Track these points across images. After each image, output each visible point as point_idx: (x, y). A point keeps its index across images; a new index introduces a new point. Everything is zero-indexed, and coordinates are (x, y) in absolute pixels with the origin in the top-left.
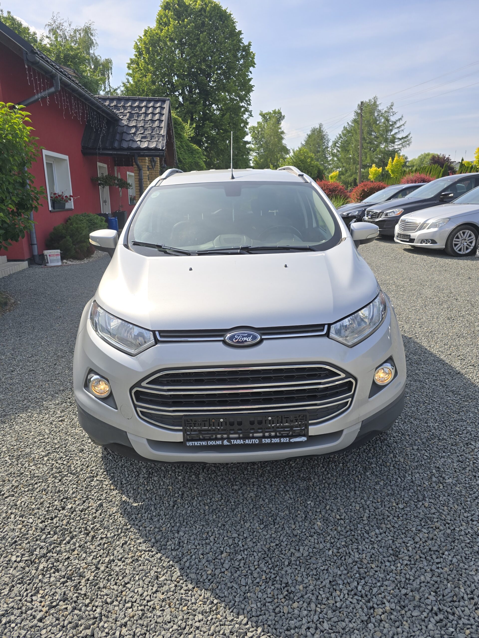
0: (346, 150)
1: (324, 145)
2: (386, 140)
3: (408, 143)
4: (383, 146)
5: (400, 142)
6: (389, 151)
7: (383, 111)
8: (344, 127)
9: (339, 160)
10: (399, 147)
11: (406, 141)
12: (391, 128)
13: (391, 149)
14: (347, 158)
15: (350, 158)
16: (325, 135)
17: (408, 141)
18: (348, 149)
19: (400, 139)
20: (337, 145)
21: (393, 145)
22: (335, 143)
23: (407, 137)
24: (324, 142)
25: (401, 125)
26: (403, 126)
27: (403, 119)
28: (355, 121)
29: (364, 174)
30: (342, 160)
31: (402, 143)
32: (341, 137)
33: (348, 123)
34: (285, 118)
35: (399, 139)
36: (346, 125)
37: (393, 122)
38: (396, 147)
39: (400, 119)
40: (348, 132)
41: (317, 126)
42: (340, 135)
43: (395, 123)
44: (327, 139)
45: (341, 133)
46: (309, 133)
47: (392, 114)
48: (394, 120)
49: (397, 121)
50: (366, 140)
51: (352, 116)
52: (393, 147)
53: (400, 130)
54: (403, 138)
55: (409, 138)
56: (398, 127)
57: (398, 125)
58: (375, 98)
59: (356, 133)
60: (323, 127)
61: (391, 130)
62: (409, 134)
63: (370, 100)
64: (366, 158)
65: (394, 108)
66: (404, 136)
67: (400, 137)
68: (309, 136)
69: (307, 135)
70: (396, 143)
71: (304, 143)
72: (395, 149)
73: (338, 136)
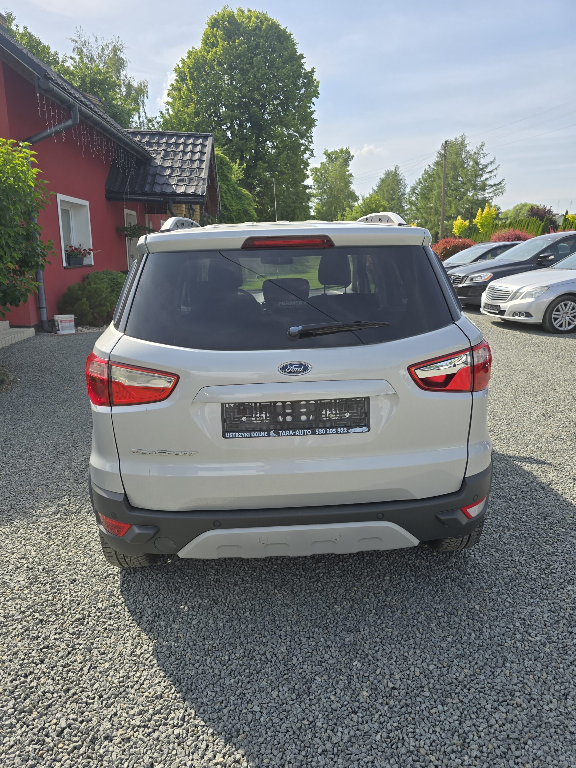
0: (426, 198)
1: (401, 191)
2: (475, 187)
3: (501, 190)
4: (471, 194)
5: (492, 189)
6: (478, 200)
7: (472, 153)
8: (425, 170)
9: (418, 209)
10: (491, 195)
11: (499, 189)
12: (481, 172)
13: (480, 197)
14: (428, 208)
15: (431, 208)
16: (401, 179)
17: (502, 188)
18: (429, 196)
19: (492, 186)
20: (416, 191)
21: (483, 193)
22: (414, 189)
23: (500, 183)
24: (401, 188)
26: (495, 171)
27: (496, 162)
28: (437, 163)
29: (448, 227)
30: (421, 210)
31: (494, 191)
32: (420, 182)
33: (429, 166)
34: (354, 158)
35: (490, 185)
36: (427, 168)
37: (483, 165)
38: (487, 195)
39: (491, 162)
40: (429, 176)
41: (392, 169)
42: (419, 179)
43: (486, 166)
44: (403, 184)
45: (421, 177)
46: (383, 177)
47: (482, 156)
48: (485, 163)
49: (488, 164)
50: (450, 187)
51: (435, 158)
52: (483, 195)
53: (492, 175)
54: (495, 185)
55: (503, 185)
56: (489, 172)
57: (490, 168)
58: (462, 136)
59: (439, 177)
60: (400, 169)
61: (481, 175)
62: (503, 181)
63: (456, 139)
64: (451, 207)
65: (485, 150)
66: (497, 183)
67: (492, 184)
68: (383, 181)
69: (380, 179)
70: (487, 191)
71: (376, 188)
72: (486, 197)
73: (418, 181)
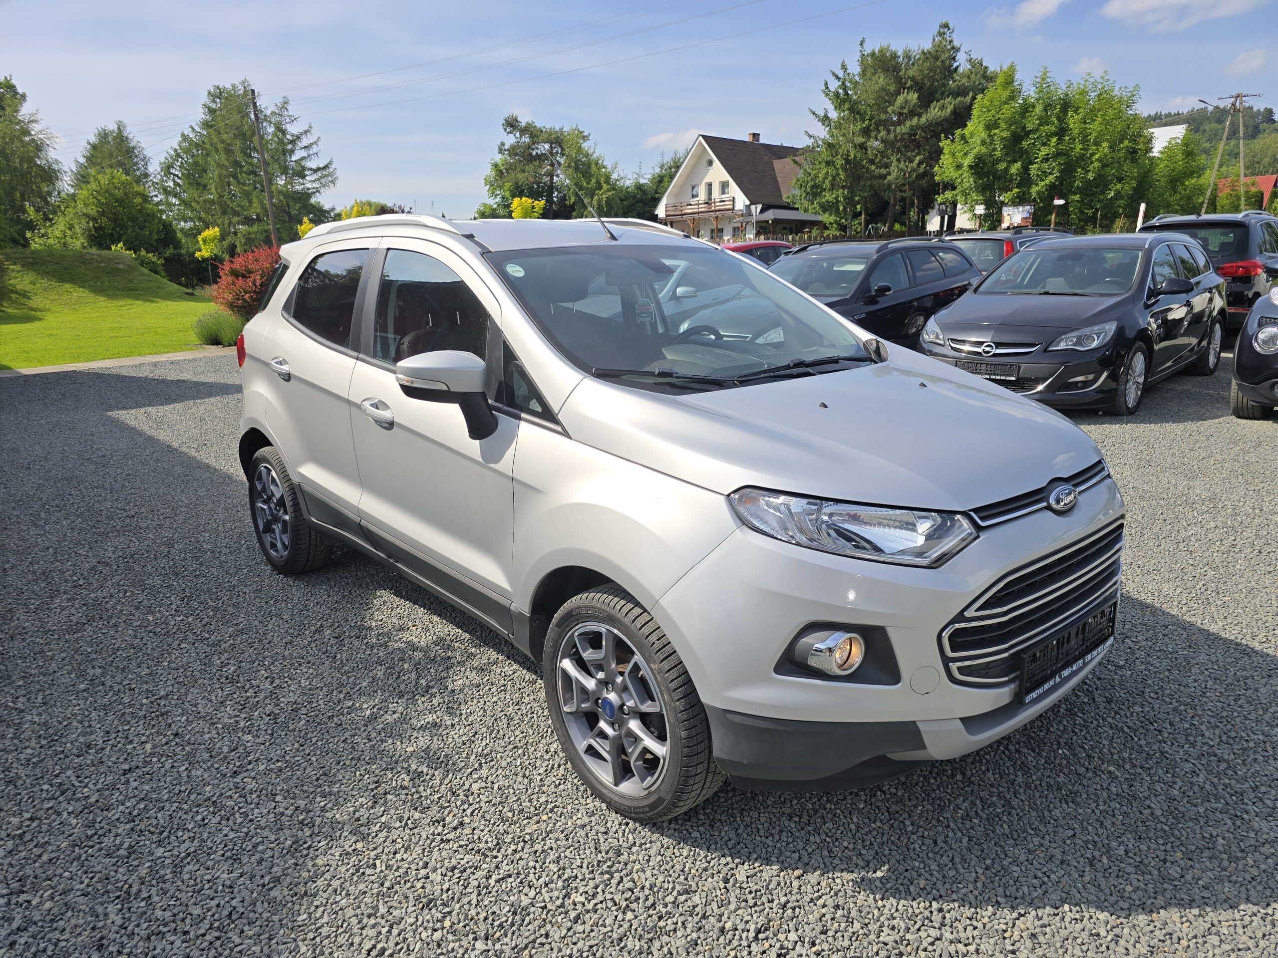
0: (198, 184)
1: (138, 169)
2: (285, 170)
3: (330, 179)
4: (282, 182)
5: (315, 177)
6: (298, 192)
7: (268, 113)
8: (183, 135)
9: (183, 202)
10: (316, 185)
11: (326, 176)
12: (290, 147)
13: (299, 188)
14: (205, 201)
15: (212, 202)
16: (134, 148)
17: (331, 175)
18: (204, 181)
19: (315, 171)
20: (173, 171)
21: (301, 181)
22: (167, 169)
23: (326, 167)
24: (137, 163)
25: (312, 144)
26: (315, 146)
27: (313, 132)
28: (206, 125)
29: (253, 236)
30: (193, 204)
31: (319, 180)
32: (178, 155)
33: (192, 128)
34: (28, 99)
35: (311, 169)
36: (187, 131)
37: (293, 135)
38: (309, 185)
39: (306, 132)
40: (189, 146)
41: (112, 127)
42: (176, 150)
43: (298, 138)
44: (141, 156)
45: (178, 147)
46: (93, 139)
47: (288, 120)
48: (295, 132)
49: (301, 134)
50: (241, 167)
51: (200, 115)
52: (303, 184)
53: (311, 152)
54: (319, 169)
55: (332, 170)
56: (305, 147)
57: (305, 142)
58: (244, 82)
59: (217, 150)
60: (128, 129)
61: (292, 152)
62: (330, 163)
63: (234, 86)
64: (250, 202)
65: (292, 110)
66: (321, 166)
67: (314, 167)
68: (94, 147)
69: (89, 143)
70: (307, 178)
71: (82, 160)
72: (308, 189)
73: (173, 153)
